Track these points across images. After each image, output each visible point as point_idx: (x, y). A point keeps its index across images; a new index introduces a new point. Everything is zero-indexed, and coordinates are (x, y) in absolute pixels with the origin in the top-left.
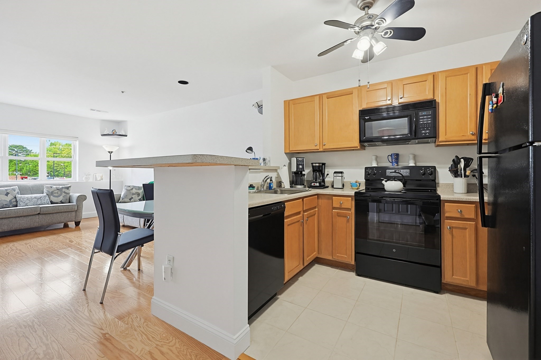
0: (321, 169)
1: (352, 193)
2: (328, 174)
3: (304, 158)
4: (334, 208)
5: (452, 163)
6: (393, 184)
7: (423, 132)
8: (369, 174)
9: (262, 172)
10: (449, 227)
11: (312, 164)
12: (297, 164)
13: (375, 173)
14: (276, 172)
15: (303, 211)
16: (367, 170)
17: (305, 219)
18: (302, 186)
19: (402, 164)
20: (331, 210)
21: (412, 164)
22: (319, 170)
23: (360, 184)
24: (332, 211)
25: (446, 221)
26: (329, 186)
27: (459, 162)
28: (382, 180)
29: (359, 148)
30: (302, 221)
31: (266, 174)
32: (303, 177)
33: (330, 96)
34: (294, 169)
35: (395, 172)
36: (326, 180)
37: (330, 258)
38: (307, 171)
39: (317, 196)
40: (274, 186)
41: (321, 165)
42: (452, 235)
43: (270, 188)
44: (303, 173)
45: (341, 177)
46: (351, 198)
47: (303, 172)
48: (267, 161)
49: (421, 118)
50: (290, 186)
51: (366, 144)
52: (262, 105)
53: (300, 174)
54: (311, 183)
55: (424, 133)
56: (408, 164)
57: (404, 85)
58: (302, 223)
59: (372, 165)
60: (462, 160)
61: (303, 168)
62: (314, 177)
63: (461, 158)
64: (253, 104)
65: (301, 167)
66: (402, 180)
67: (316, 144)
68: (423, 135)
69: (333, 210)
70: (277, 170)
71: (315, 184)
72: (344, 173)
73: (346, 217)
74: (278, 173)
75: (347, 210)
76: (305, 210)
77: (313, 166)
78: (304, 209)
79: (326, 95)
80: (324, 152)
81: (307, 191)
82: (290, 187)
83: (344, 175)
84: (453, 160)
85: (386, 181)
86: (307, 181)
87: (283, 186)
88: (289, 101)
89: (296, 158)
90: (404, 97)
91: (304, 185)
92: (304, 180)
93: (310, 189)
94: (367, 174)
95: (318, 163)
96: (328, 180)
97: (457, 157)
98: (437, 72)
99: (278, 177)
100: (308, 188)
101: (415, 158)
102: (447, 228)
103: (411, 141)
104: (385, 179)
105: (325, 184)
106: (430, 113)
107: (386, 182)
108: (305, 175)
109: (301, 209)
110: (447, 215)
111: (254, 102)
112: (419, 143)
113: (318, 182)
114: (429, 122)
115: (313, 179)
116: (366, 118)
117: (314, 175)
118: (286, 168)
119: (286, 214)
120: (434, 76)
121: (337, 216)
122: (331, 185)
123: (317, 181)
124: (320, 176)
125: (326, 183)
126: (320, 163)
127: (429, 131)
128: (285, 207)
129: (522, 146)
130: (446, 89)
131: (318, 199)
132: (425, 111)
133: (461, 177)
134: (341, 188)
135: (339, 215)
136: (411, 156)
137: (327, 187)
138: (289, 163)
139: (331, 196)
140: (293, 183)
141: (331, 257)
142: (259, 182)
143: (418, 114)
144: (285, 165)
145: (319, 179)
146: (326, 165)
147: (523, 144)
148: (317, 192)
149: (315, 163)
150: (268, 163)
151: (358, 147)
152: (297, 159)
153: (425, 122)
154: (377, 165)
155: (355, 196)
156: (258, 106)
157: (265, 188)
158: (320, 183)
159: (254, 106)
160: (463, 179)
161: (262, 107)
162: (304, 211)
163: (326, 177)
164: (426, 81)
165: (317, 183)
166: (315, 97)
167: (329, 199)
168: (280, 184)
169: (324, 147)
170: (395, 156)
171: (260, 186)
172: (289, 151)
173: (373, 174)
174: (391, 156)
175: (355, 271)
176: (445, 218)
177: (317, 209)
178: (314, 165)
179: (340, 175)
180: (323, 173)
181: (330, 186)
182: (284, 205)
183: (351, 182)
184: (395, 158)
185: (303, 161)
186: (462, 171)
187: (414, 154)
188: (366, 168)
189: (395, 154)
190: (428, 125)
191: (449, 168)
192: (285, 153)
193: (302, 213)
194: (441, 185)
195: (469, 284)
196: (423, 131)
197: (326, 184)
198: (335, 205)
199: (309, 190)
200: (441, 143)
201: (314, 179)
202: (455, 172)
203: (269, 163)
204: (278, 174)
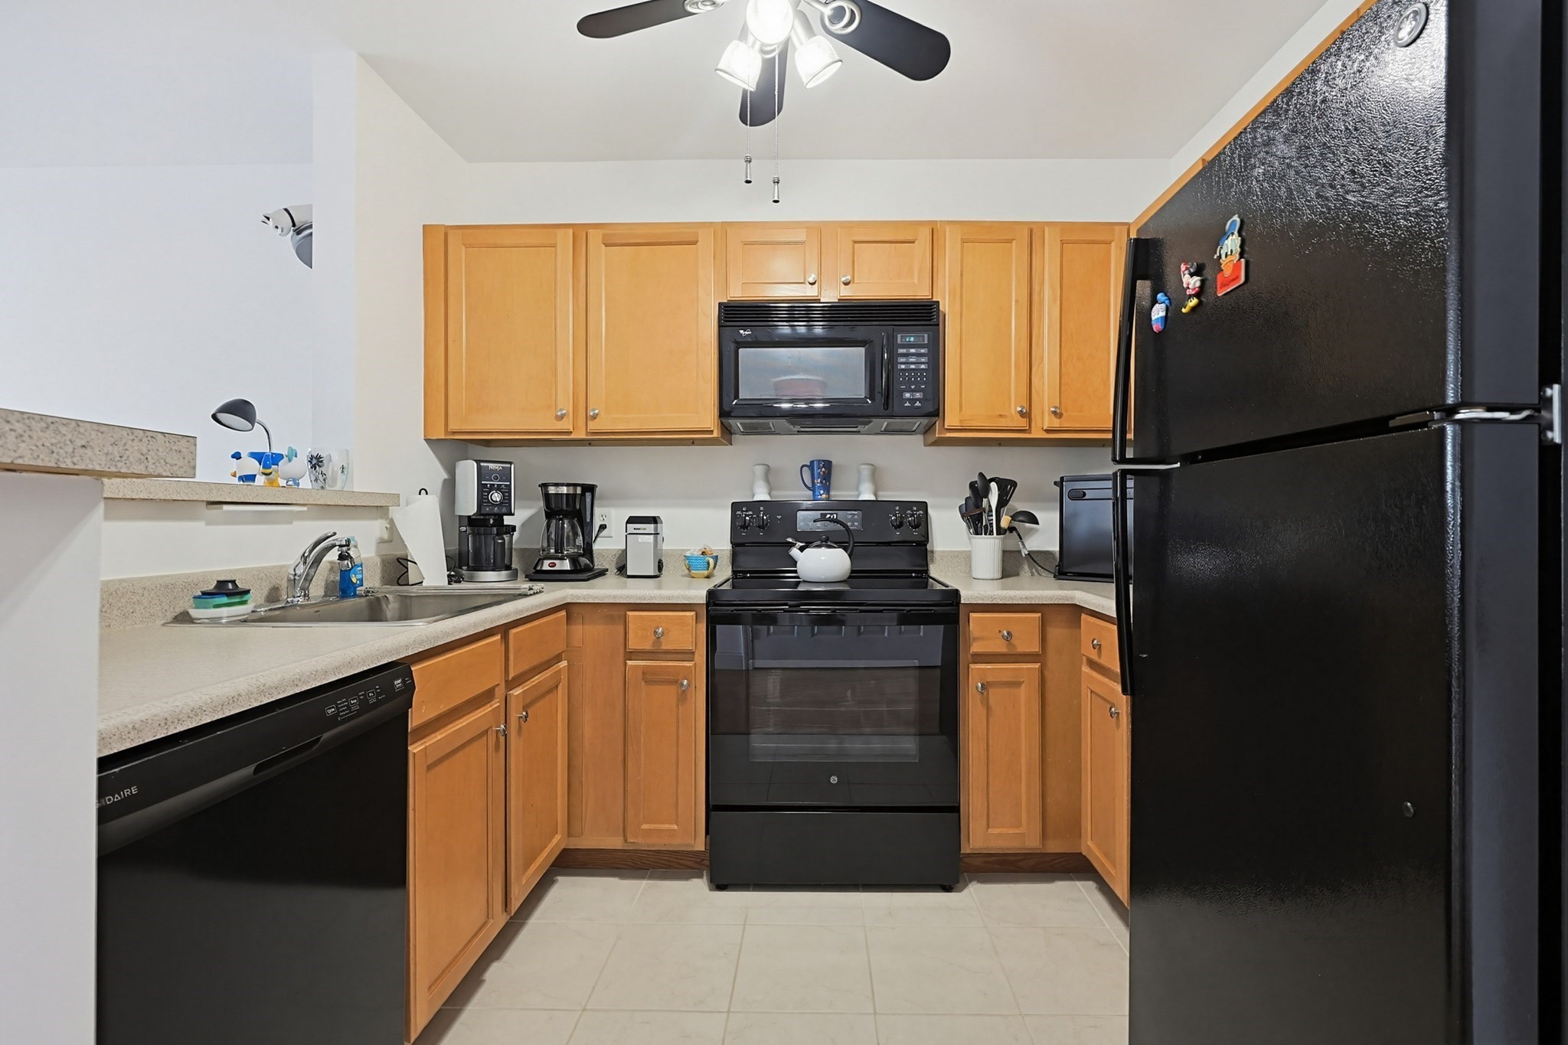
0: (578, 507)
1: (698, 594)
2: (603, 527)
3: (511, 463)
4: (631, 655)
5: (968, 493)
6: (823, 558)
7: (908, 395)
8: (744, 526)
9: (299, 516)
10: (980, 685)
11: (544, 486)
12: (481, 488)
13: (765, 523)
14: (381, 518)
15: (507, 681)
16: (739, 513)
17: (514, 716)
18: (503, 574)
19: (840, 494)
20: (621, 664)
21: (867, 495)
22: (569, 509)
23: (716, 558)
24: (626, 664)
25: (972, 666)
26: (607, 570)
27: (986, 492)
28: (792, 546)
29: (715, 434)
30: (502, 726)
31: (320, 528)
32: (506, 538)
33: (617, 237)
34: (468, 505)
35: (823, 518)
36: (595, 547)
37: (614, 842)
38: (523, 515)
39: (564, 613)
40: (370, 579)
41: (579, 490)
42: (988, 709)
43: (344, 587)
44: (508, 520)
45: (652, 537)
46: (693, 613)
47: (505, 517)
48: (329, 468)
49: (901, 351)
50: (449, 576)
51: (737, 424)
52: (310, 227)
53: (493, 526)
54: (541, 561)
55: (909, 400)
56: (856, 493)
57: (855, 242)
58: (502, 739)
59: (753, 496)
60: (993, 485)
61: (506, 500)
62: (553, 536)
63: (992, 480)
64: (268, 213)
65: (496, 497)
66: (847, 543)
67: (561, 410)
68: (907, 404)
69: (629, 663)
70: (388, 510)
71: (554, 565)
72: (662, 523)
73: (676, 682)
74: (392, 522)
75: (679, 656)
76: (514, 679)
77: (547, 497)
78: (511, 675)
79: (600, 232)
80: (589, 443)
81: (526, 596)
82: (446, 579)
83: (664, 529)
84: (972, 485)
85: (802, 549)
86: (523, 552)
87: (412, 579)
88: (447, 231)
89: (478, 462)
90: (853, 283)
91: (508, 568)
92: (511, 549)
93: (537, 586)
94: (739, 526)
95: (568, 485)
96: (605, 546)
97: (981, 475)
98: (940, 221)
99: (393, 535)
100: (527, 585)
101: (876, 476)
102: (977, 688)
103: (870, 422)
104: (798, 543)
105: (592, 561)
106: (926, 342)
107: (802, 552)
108: (513, 528)
109: (495, 678)
110: (976, 648)
111: (274, 207)
112: (887, 432)
113: (568, 556)
114: (923, 366)
115: (545, 545)
116: (742, 332)
117: (553, 529)
118: (431, 504)
119: (415, 720)
120: (934, 230)
121: (643, 683)
122: (617, 563)
123: (562, 553)
124: (576, 534)
125: (595, 560)
126: (575, 485)
127: (922, 393)
128: (410, 688)
129: (1388, 424)
130: (962, 275)
131: (567, 624)
132: (913, 332)
133: (991, 533)
134: (652, 574)
135: (650, 678)
136: (866, 471)
137: (602, 573)
138: (445, 480)
139: (619, 611)
140: (460, 564)
141: (621, 838)
142: (284, 566)
143: (894, 338)
144: (423, 491)
145: (571, 542)
146: (598, 491)
147: (1393, 417)
148: (565, 598)
149: (557, 485)
150: (334, 480)
151: (712, 431)
152: (479, 468)
153: (913, 367)
154: (769, 494)
155: (708, 604)
156: (294, 225)
157: (317, 590)
158: (574, 560)
159: (271, 222)
160: (995, 538)
161: (311, 234)
162: (511, 684)
163: (596, 538)
164: (913, 242)
165: (562, 559)
166: (560, 232)
167: (611, 620)
168: (398, 568)
169: (593, 426)
170: (823, 469)
171: (284, 584)
172: (447, 432)
173: (759, 527)
174: (811, 466)
175: (705, 872)
176: (970, 657)
177: (564, 664)
178: (552, 490)
179: (650, 528)
180: (588, 520)
181: (613, 570)
182: (404, 682)
183: (688, 554)
184: (821, 473)
185: (505, 475)
186: (992, 516)
187: (872, 465)
188: (736, 506)
189: (823, 461)
190: (919, 377)
191: (960, 507)
192: (427, 440)
193: (500, 692)
194: (938, 558)
195: (1027, 844)
196: (908, 392)
197: (596, 564)
198: (633, 645)
199: (532, 592)
200: (948, 435)
201: (552, 543)
202: (975, 518)
203: (340, 477)
204: (392, 528)
